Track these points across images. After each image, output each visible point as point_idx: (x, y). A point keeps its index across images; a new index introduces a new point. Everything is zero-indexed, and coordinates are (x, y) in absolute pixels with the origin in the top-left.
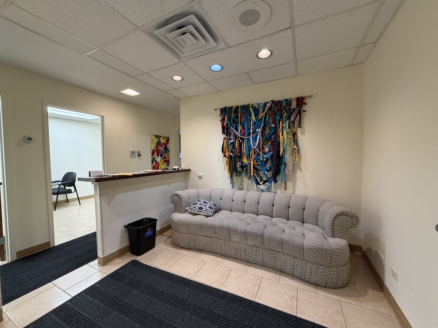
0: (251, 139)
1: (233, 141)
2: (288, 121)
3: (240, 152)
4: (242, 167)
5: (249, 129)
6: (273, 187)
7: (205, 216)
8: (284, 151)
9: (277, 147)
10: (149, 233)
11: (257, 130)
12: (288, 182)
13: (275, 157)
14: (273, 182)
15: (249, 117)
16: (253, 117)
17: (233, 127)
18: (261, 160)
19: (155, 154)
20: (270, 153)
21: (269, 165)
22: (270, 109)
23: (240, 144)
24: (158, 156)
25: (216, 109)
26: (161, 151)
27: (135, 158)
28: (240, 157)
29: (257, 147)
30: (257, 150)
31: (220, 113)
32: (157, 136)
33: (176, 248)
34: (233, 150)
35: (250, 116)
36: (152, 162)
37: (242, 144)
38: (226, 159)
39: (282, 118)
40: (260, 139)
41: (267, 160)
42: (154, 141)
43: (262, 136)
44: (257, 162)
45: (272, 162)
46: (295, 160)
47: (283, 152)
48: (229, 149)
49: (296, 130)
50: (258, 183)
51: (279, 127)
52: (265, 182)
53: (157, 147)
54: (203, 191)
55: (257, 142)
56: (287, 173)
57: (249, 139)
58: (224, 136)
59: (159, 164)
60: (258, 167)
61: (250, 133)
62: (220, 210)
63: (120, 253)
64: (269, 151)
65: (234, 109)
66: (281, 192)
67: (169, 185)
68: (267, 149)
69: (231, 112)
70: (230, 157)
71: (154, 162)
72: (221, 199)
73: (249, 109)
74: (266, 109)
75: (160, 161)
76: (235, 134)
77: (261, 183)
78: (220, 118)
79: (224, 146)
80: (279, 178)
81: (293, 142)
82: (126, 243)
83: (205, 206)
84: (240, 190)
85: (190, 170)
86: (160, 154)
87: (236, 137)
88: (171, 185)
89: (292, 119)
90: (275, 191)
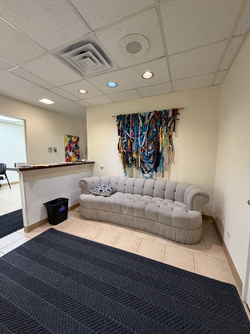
0: (139, 139)
1: (126, 141)
2: (166, 127)
3: (131, 149)
4: (132, 160)
5: (138, 132)
6: (154, 176)
7: (104, 196)
8: (162, 149)
9: (158, 146)
10: (62, 208)
11: (143, 133)
12: (165, 172)
13: (155, 153)
14: (154, 171)
15: (138, 123)
16: (141, 123)
17: (126, 130)
18: (146, 155)
19: (68, 150)
20: (153, 150)
21: (152, 159)
22: (153, 117)
23: (131, 144)
24: (71, 151)
25: (113, 116)
26: (72, 148)
27: (52, 153)
28: (131, 153)
29: (144, 146)
30: (143, 148)
31: (117, 120)
32: (69, 136)
33: (83, 219)
34: (126, 148)
35: (139, 122)
36: (66, 156)
37: (133, 144)
38: (121, 155)
39: (162, 124)
40: (145, 140)
41: (151, 155)
42: (67, 140)
43: (147, 138)
44: (143, 157)
45: (154, 157)
46: (170, 156)
47: (161, 150)
48: (123, 147)
49: (171, 133)
50: (143, 172)
51: (160, 131)
52: (148, 172)
53: (69, 144)
54: (104, 178)
55: (144, 142)
56: (164, 165)
57: (137, 140)
58: (120, 137)
59: (71, 158)
60: (144, 161)
61: (138, 135)
62: (116, 192)
63: (41, 224)
64: (152, 149)
65: (127, 116)
66: (160, 179)
67: (78, 174)
68: (151, 147)
69: (124, 119)
70: (124, 153)
71: (67, 156)
72: (117, 184)
73: (138, 117)
74: (151, 117)
75: (72, 155)
76: (127, 135)
77: (146, 173)
78: (117, 123)
79: (119, 145)
80: (158, 168)
81: (169, 142)
82: (45, 216)
83: (105, 189)
84: (131, 177)
85: (94, 162)
86: (72, 150)
87: (128, 138)
88: (79, 173)
89: (169, 125)
90: (156, 178)
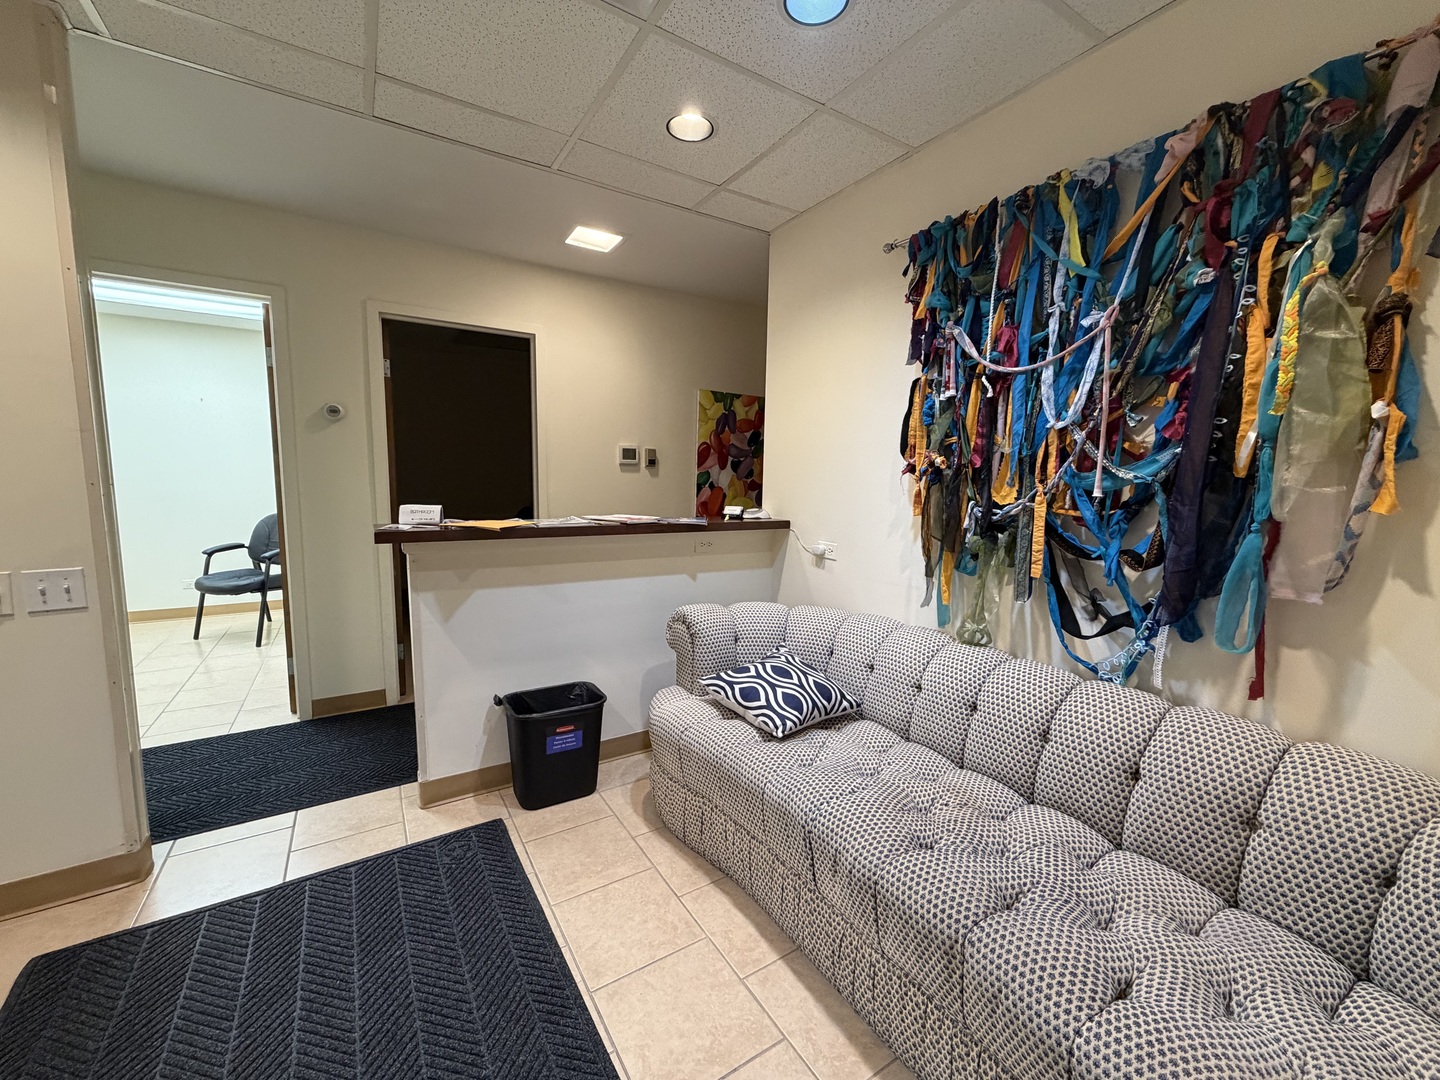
0: (1048, 375)
1: (951, 392)
2: (1334, 222)
3: (987, 451)
4: (989, 528)
5: (1040, 323)
6: (1158, 667)
8: (1269, 438)
9: (1219, 413)
10: (565, 740)
11: (1086, 323)
13: (1190, 484)
14: (1164, 632)
15: (1049, 252)
16: (1073, 248)
17: (958, 322)
18: (1097, 493)
19: (712, 460)
20: (1165, 457)
21: (1152, 530)
22: (1191, 168)
23: (989, 410)
24: (723, 467)
25: (891, 247)
26: (733, 451)
27: (638, 471)
28: (983, 479)
29: (1080, 424)
30: (1079, 436)
31: (907, 260)
32: (718, 397)
33: (647, 819)
34: (955, 439)
35: (1056, 243)
36: (699, 488)
37: (1000, 409)
38: (909, 486)
39: (1286, 213)
40: (1099, 372)
41: (1144, 494)
42: (710, 413)
43: (1117, 354)
44: (1075, 507)
45: (1171, 513)
46: (1363, 508)
47: (1257, 449)
48: (933, 437)
49: (1411, 276)
50: (1068, 624)
51: (1253, 279)
52: (1112, 626)
53: (718, 433)
54: (806, 622)
56: (1281, 587)
57: (1034, 378)
58: (916, 371)
59: (725, 496)
60: (1084, 538)
61: (1045, 342)
62: (860, 716)
63: (482, 782)
64: (1162, 445)
65: (971, 223)
67: (694, 578)
68: (1152, 429)
69: (955, 247)
70: (934, 475)
71: (706, 491)
72: (872, 668)
73: (1056, 204)
74: (1162, 176)
75: (731, 484)
76: (965, 355)
77: (1087, 628)
78: (904, 285)
79: (912, 423)
81: (1360, 372)
85: (786, 525)
86: (730, 459)
87: (971, 372)
